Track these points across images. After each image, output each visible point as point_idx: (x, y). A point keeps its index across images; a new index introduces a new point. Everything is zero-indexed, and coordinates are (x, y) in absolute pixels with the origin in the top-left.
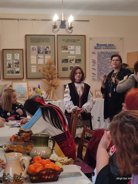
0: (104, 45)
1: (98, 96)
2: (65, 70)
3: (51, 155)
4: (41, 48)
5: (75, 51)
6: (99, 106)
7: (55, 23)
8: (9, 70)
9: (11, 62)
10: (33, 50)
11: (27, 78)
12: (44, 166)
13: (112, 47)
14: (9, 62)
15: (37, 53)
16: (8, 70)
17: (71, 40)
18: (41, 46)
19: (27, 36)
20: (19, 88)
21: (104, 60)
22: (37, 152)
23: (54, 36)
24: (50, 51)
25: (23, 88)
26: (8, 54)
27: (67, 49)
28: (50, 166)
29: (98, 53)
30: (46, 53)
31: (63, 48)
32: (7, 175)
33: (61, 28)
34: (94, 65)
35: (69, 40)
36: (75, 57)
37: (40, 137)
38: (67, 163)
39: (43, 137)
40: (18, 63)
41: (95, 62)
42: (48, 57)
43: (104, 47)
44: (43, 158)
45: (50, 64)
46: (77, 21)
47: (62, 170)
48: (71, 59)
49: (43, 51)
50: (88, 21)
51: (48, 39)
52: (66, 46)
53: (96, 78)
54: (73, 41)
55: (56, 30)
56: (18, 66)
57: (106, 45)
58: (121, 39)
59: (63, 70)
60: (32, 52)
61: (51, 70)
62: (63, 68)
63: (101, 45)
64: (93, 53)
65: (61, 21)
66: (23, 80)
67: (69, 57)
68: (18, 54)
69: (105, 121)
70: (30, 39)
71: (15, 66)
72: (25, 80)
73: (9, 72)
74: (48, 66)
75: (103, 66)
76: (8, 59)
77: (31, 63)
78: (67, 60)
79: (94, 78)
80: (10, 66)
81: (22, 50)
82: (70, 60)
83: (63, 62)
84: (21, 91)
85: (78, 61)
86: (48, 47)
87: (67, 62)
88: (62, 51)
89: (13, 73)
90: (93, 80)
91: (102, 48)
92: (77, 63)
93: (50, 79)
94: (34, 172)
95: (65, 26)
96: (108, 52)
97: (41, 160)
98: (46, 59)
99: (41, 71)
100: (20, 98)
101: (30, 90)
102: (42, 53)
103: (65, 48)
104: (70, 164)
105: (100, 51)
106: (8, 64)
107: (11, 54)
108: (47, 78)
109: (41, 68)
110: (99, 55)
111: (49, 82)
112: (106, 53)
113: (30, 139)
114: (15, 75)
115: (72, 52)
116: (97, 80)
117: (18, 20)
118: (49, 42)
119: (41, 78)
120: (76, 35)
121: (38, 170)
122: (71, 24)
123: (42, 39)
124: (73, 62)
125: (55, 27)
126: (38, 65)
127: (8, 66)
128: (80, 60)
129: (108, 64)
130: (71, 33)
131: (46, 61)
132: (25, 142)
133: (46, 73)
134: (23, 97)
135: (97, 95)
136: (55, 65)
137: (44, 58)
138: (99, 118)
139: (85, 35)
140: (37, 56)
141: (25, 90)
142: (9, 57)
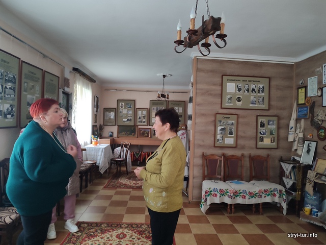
4: (159, 108)
5: (178, 110)
10: (154, 109)
14: (140, 116)
19: (151, 101)
23: (166, 101)
26: (139, 111)
35: (175, 104)
40: (145, 117)
54: (178, 104)
68: (145, 111)
70: (153, 103)
77: (152, 117)
81: (147, 109)
86: (162, 108)
89: (141, 122)
107: (141, 111)
118: (163, 105)
123: (159, 103)
128: (181, 116)
142: (140, 113)
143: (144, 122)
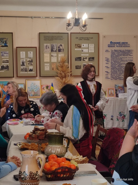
0: (118, 43)
1: (112, 95)
2: (78, 69)
3: (65, 153)
4: (55, 46)
5: (88, 49)
6: (112, 104)
7: (69, 21)
8: (23, 68)
9: (25, 60)
10: (47, 48)
11: (40, 76)
12: (59, 164)
13: (126, 45)
14: (23, 60)
15: (50, 51)
16: (21, 68)
17: (85, 38)
18: (54, 44)
19: (40, 34)
20: (32, 86)
21: (118, 58)
22: (51, 150)
23: (67, 34)
24: (63, 49)
25: (36, 86)
26: (21, 52)
27: (80, 47)
28: (66, 164)
29: (112, 51)
30: (60, 51)
31: (76, 46)
32: (23, 173)
33: (74, 26)
34: (107, 63)
35: (82, 38)
36: (88, 55)
37: (55, 135)
38: (82, 161)
39: (58, 135)
40: (32, 61)
41: (108, 60)
42: (61, 55)
43: (118, 45)
44: (58, 157)
45: (64, 62)
46: (90, 18)
47: (77, 169)
48: (85, 57)
49: (56, 49)
50: (102, 19)
51: (62, 37)
52: (79, 44)
53: (109, 76)
54: (86, 39)
55: (70, 27)
56: (31, 64)
57: (120, 43)
58: (135, 37)
59: (76, 68)
60: (45, 50)
61: (64, 68)
62: (76, 66)
63: (115, 43)
64: (107, 51)
65: (75, 18)
66: (36, 78)
67: (82, 55)
68: (32, 52)
69: (118, 120)
70: (44, 37)
71: (29, 64)
72: (38, 78)
73: (22, 70)
74: (61, 64)
75: (116, 64)
76: (21, 57)
77: (45, 61)
78: (81, 58)
79: (107, 76)
80: (23, 64)
81: (35, 48)
82: (83, 58)
83: (76, 60)
84: (35, 89)
85: (91, 59)
86: (61, 45)
87: (81, 60)
88: (76, 49)
89: (26, 71)
90: (106, 78)
91: (116, 46)
92: (90, 62)
93: (63, 78)
94: (49, 170)
95: (79, 23)
96: (122, 50)
97: (56, 158)
98: (60, 57)
99: (54, 69)
100: (33, 96)
101: (43, 88)
102: (55, 51)
103: (78, 46)
104: (85, 163)
105: (113, 49)
106: (21, 62)
107: (24, 52)
108: (60, 76)
109: (54, 66)
110: (113, 53)
111: (62, 81)
112: (119, 52)
113: (45, 137)
114: (28, 73)
115: (85, 50)
116: (110, 79)
117: (32, 18)
118: (62, 40)
119: (54, 76)
120: (90, 33)
121: (54, 168)
122: (85, 22)
123: (55, 36)
124: (87, 60)
125: (69, 25)
126: (51, 63)
127: (21, 64)
128: (93, 58)
129: (122, 62)
130: (85, 30)
131: (59, 59)
132: (39, 140)
133: (59, 72)
134: (36, 95)
135: (110, 93)
136: (68, 63)
137: (57, 57)
138: (112, 116)
139: (98, 33)
140: (50, 54)
141: (38, 88)
142: (22, 55)
143: (31, 70)
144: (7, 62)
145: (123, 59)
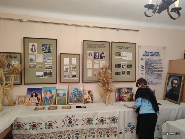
11: (83, 82)
13: (158, 55)
14: (66, 66)
18: (97, 52)
20: (75, 91)
21: (151, 66)
24: (105, 57)
26: (65, 59)
27: (120, 55)
30: (101, 58)
34: (142, 70)
42: (103, 62)
43: (151, 55)
45: (106, 69)
54: (126, 48)
56: (75, 71)
57: (153, 53)
60: (88, 57)
66: (79, 84)
68: (75, 59)
73: (65, 76)
74: (104, 71)
75: (150, 71)
76: (65, 63)
77: (87, 68)
78: (120, 65)
81: (79, 55)
85: (129, 66)
86: (103, 53)
89: (69, 77)
93: (106, 84)
96: (154, 59)
98: (101, 64)
100: (76, 102)
101: (85, 93)
105: (147, 57)
106: (65, 68)
107: (68, 59)
109: (96, 72)
111: (104, 87)
120: (128, 43)
124: (125, 67)
127: (65, 70)
133: (101, 78)
134: (79, 101)
139: (135, 43)
140: (93, 61)
141: (81, 94)
142: (66, 61)
143: (74, 76)
144: (51, 68)
145: (155, 67)
